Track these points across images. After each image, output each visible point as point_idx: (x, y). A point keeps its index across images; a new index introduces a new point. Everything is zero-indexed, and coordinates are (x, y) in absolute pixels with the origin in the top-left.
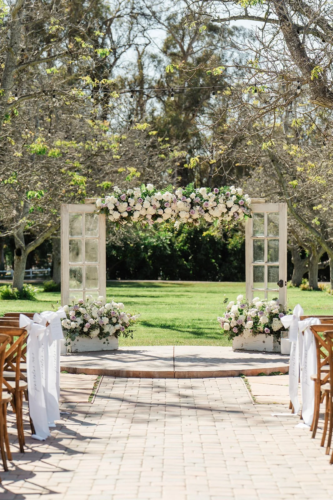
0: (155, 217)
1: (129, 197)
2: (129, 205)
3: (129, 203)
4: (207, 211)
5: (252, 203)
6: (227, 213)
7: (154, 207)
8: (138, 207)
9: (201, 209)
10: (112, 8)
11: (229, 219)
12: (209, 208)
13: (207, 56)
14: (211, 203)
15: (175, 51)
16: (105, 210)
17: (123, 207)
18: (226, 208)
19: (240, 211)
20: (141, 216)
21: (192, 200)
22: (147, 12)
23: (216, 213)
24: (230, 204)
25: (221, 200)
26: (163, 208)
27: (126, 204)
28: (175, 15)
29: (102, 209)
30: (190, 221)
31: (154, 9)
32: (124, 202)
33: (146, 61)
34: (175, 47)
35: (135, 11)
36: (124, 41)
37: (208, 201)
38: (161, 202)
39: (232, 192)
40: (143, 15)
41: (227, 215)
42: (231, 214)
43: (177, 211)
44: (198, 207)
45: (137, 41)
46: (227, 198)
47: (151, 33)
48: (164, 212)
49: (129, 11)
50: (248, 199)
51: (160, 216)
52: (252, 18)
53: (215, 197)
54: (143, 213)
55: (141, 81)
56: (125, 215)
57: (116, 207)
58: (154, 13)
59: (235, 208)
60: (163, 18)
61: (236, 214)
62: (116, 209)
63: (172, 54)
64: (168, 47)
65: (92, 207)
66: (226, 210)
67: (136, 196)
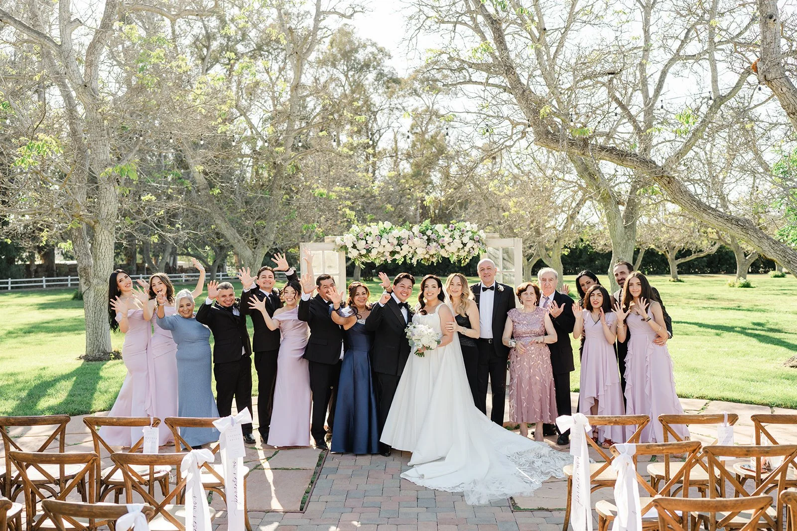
0: (393, 253)
1: (367, 235)
2: (367, 243)
3: (366, 241)
4: (443, 247)
5: (487, 237)
6: (463, 248)
7: (392, 244)
8: (376, 244)
9: (437, 245)
10: (377, 105)
11: (465, 254)
12: (445, 244)
13: (437, 134)
14: (447, 239)
15: (417, 131)
16: (344, 248)
17: (361, 245)
18: (462, 243)
19: (475, 246)
20: (379, 252)
21: (429, 237)
22: (399, 107)
23: (452, 248)
24: (466, 239)
25: (457, 237)
26: (400, 245)
27: (364, 242)
28: (417, 109)
29: (341, 247)
30: (427, 256)
31: (404, 105)
32: (363, 239)
33: (399, 137)
35: (392, 106)
36: (385, 125)
37: (443, 237)
38: (399, 239)
39: (468, 229)
40: (397, 108)
41: (463, 250)
42: (466, 249)
43: (414, 248)
44: (435, 244)
45: (392, 125)
46: (462, 234)
48: (401, 249)
49: (387, 106)
50: (482, 233)
51: (398, 253)
52: (475, 83)
53: (450, 234)
54: (381, 250)
55: (396, 151)
56: (364, 252)
57: (354, 245)
58: (404, 108)
59: (470, 244)
60: (410, 110)
61: (472, 249)
62: (354, 247)
63: (415, 133)
64: (413, 129)
65: (332, 246)
66: (462, 246)
67: (374, 234)
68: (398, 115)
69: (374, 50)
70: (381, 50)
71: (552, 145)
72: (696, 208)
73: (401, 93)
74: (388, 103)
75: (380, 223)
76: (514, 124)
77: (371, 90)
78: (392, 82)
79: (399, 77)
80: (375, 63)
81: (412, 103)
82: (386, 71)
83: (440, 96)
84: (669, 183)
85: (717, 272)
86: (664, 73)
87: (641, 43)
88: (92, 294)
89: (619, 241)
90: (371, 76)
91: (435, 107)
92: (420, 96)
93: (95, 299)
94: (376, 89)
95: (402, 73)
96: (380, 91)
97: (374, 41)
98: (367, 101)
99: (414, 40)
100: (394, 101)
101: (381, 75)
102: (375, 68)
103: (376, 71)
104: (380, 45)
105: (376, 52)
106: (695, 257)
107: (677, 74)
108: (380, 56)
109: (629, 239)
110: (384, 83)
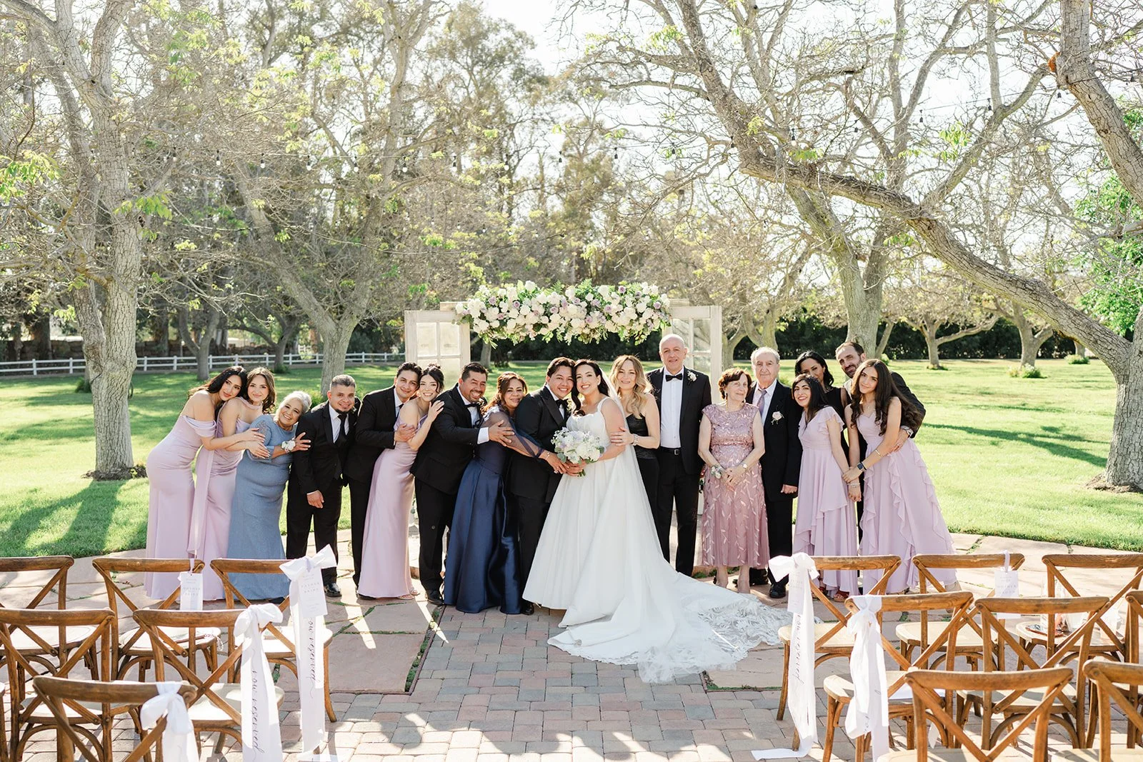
0: (538, 326)
1: (501, 300)
2: (500, 312)
3: (500, 309)
4: (609, 317)
5: (671, 304)
6: (638, 319)
7: (537, 314)
8: (514, 313)
9: (601, 314)
10: (515, 115)
11: (641, 327)
12: (613, 314)
13: (601, 157)
14: (615, 306)
15: (572, 153)
16: (468, 318)
17: (493, 314)
18: (636, 313)
19: (655, 317)
20: (517, 325)
21: (589, 303)
22: (547, 117)
23: (623, 320)
24: (641, 307)
25: (629, 304)
26: (547, 314)
27: (497, 310)
28: (571, 121)
29: (464, 318)
30: (587, 331)
31: (553, 115)
32: (494, 306)
33: (546, 161)
34: (572, 149)
35: (536, 117)
36: (526, 144)
37: (610, 303)
38: (546, 306)
39: (645, 292)
40: (543, 120)
41: (637, 323)
42: (643, 321)
43: (568, 319)
44: (597, 313)
45: (538, 144)
46: (637, 300)
47: (549, 137)
48: (550, 321)
49: (530, 116)
50: (665, 300)
51: (545, 326)
52: (656, 83)
53: (619, 299)
54: (521, 321)
55: (542, 180)
57: (482, 314)
58: (553, 120)
59: (648, 314)
60: (561, 122)
61: (650, 321)
62: (482, 317)
63: (569, 156)
64: (565, 150)
65: (451, 315)
66: (636, 316)
67: (511, 298)
68: (545, 130)
69: (510, 35)
70: (520, 35)
71: (765, 173)
72: (967, 265)
73: (549, 98)
74: (531, 112)
75: (520, 283)
76: (712, 143)
77: (507, 93)
78: (535, 82)
79: (546, 74)
80: (512, 55)
81: (566, 112)
82: (528, 65)
83: (604, 103)
84: (929, 228)
85: (994, 356)
86: (923, 73)
87: (892, 29)
88: (104, 383)
89: (858, 311)
90: (506, 73)
91: (598, 119)
92: (576, 103)
93: (109, 392)
94: (514, 92)
95: (551, 69)
96: (519, 95)
97: (510, 21)
98: (500, 108)
99: (569, 21)
100: (540, 109)
101: (519, 73)
102: (512, 62)
103: (512, 66)
104: (518, 29)
105: (513, 38)
106: (964, 335)
107: (942, 74)
108: (518, 44)
109: (871, 309)
110: (525, 83)
